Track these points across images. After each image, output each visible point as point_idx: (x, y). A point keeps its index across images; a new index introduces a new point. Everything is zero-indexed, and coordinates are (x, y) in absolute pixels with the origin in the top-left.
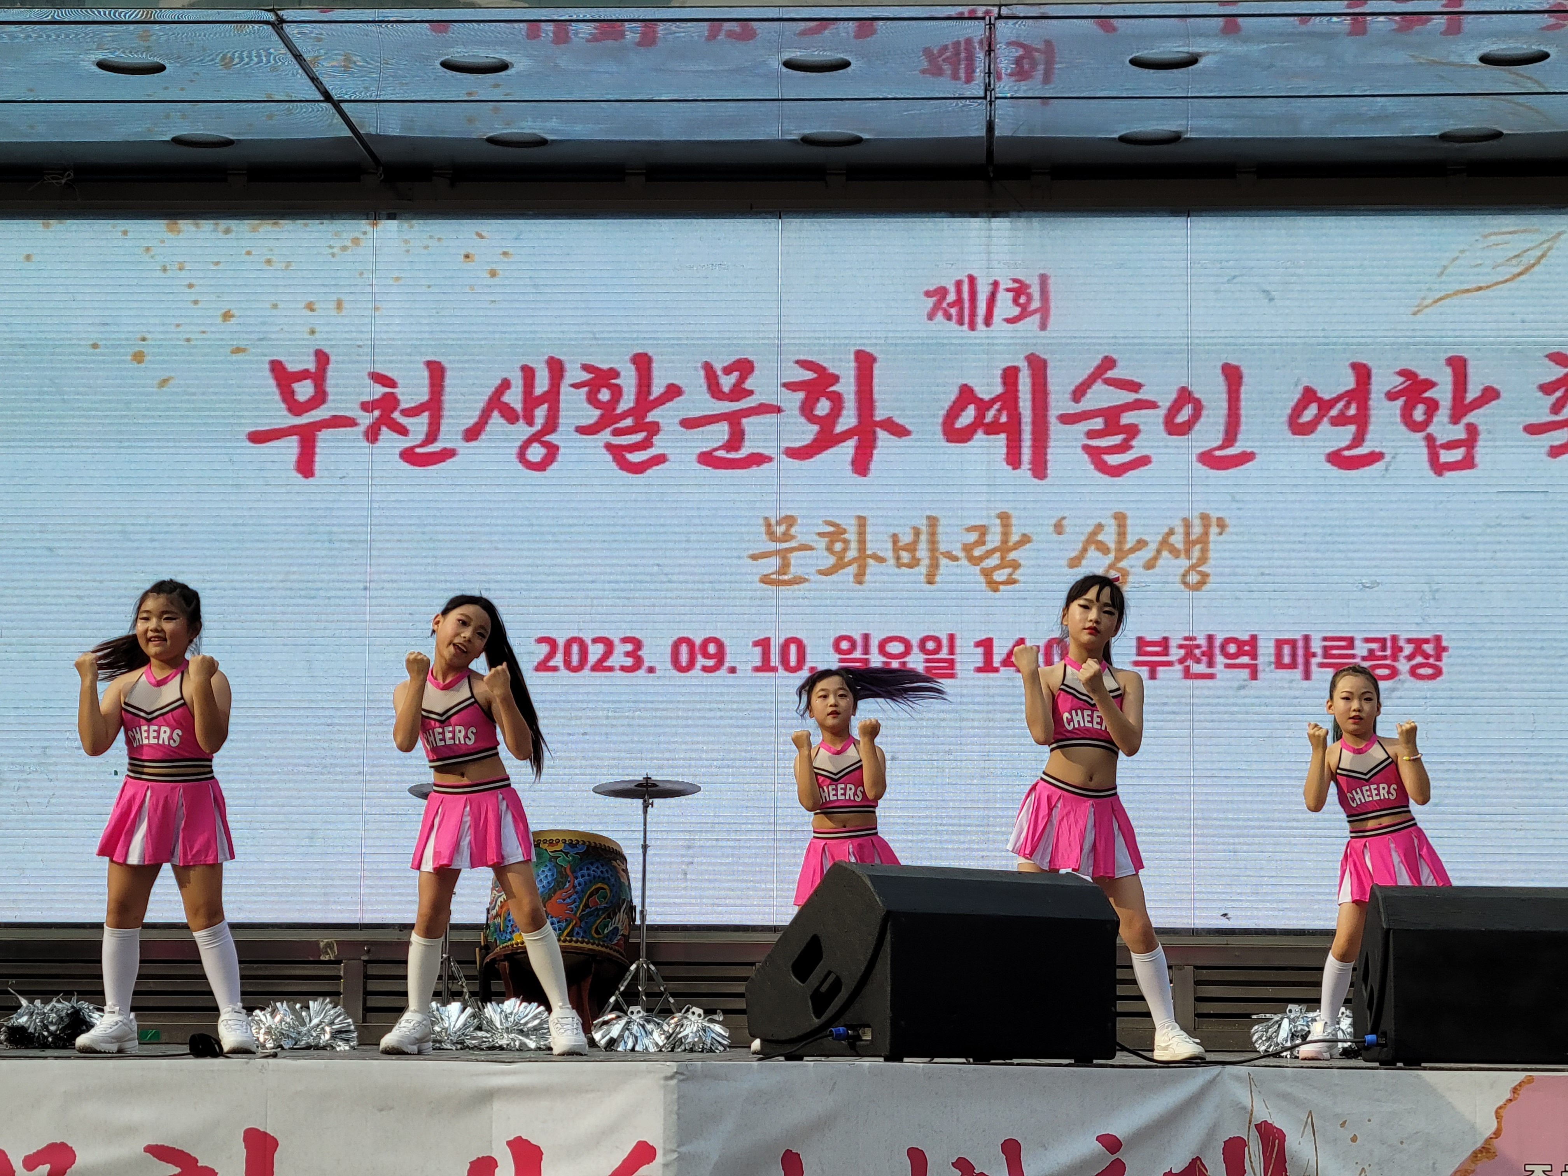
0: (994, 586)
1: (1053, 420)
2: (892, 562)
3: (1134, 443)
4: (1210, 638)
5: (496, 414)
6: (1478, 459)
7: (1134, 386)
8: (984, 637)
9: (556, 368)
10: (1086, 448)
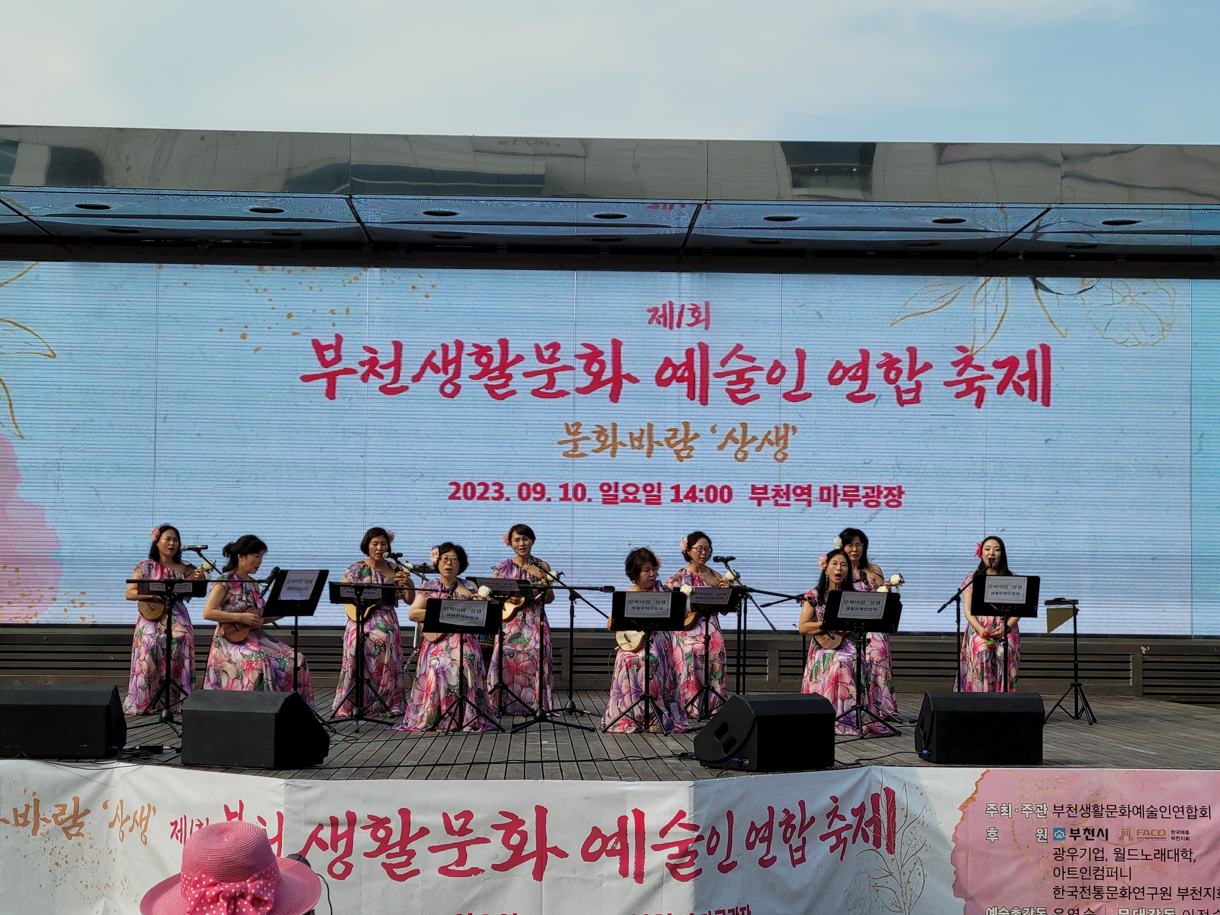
0: (681, 459)
1: (711, 375)
2: (630, 447)
3: (751, 387)
4: (788, 486)
5: (428, 367)
6: (921, 398)
7: (752, 359)
8: (675, 484)
9: (459, 346)
10: (728, 390)
